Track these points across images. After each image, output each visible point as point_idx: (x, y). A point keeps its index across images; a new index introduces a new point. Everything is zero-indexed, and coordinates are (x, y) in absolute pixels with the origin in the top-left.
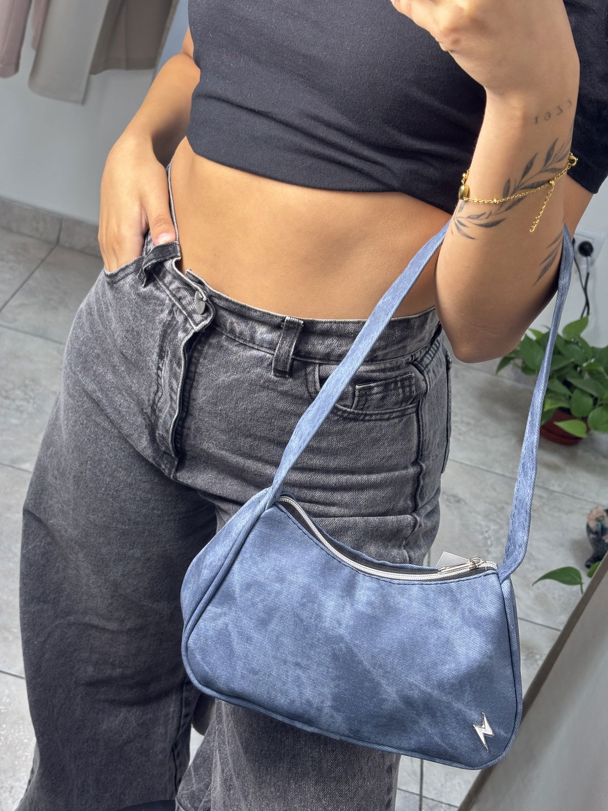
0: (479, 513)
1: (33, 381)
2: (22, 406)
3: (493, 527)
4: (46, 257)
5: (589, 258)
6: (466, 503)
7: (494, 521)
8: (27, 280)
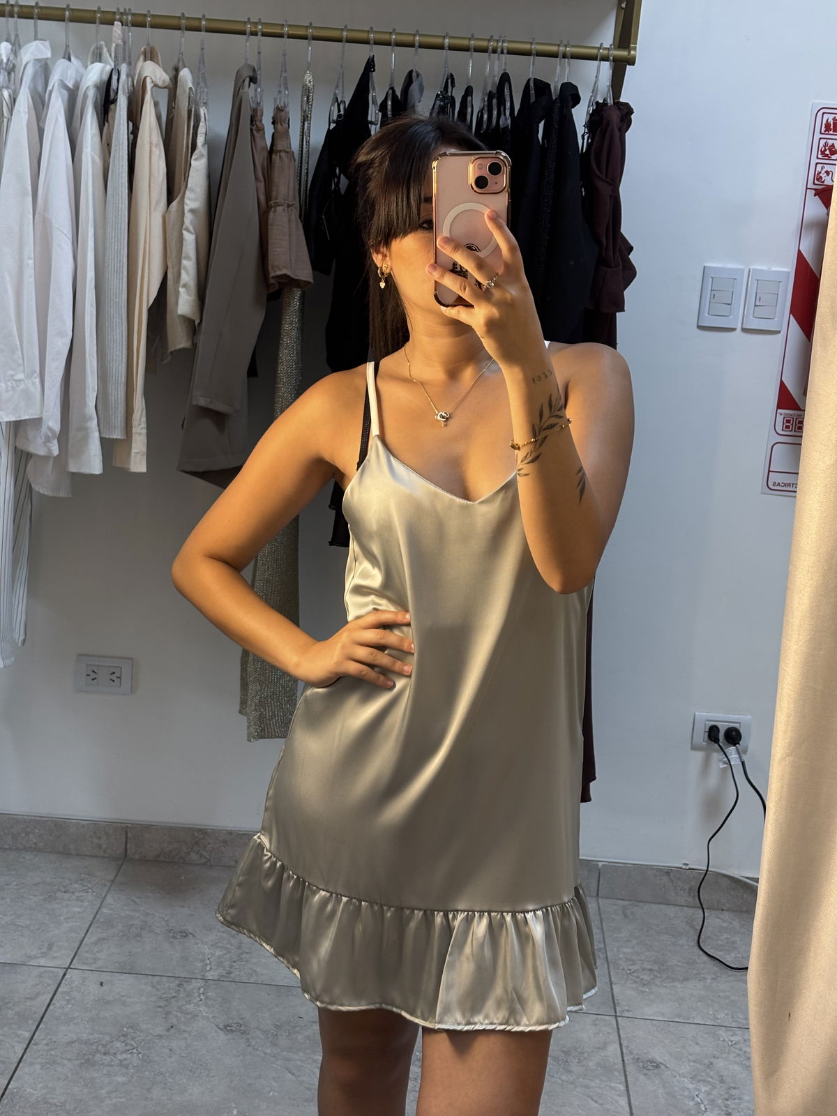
0: (684, 1077)
1: (131, 1027)
2: (125, 1059)
3: (703, 1089)
4: (116, 877)
5: (738, 745)
6: (666, 1067)
7: (704, 1081)
8: (99, 908)
